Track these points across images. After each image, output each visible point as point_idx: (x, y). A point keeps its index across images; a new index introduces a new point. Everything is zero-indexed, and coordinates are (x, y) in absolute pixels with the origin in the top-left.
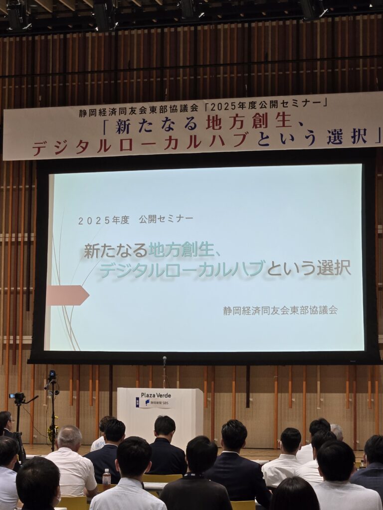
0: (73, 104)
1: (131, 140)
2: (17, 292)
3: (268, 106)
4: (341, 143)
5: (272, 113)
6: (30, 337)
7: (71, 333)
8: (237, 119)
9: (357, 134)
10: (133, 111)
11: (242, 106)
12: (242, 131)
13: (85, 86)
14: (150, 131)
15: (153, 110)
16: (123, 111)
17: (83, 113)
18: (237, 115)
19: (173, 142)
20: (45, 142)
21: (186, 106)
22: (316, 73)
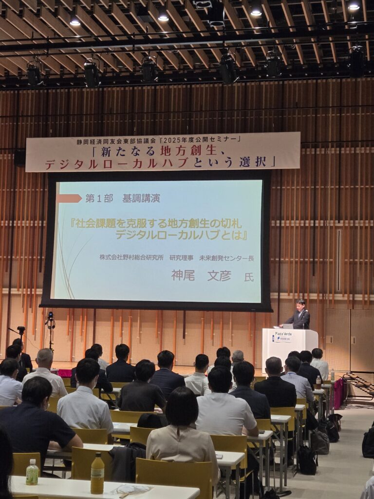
0: (73, 136)
1: (111, 161)
2: (33, 260)
3: (201, 140)
4: (248, 166)
5: (204, 145)
6: (41, 290)
7: (68, 287)
8: (181, 149)
9: (259, 160)
10: (113, 141)
11: (184, 140)
12: (184, 157)
13: (82, 124)
14: (124, 155)
15: (126, 141)
16: (106, 141)
17: (79, 142)
18: (181, 146)
19: (139, 163)
20: (54, 161)
21: (147, 139)
22: (234, 119)
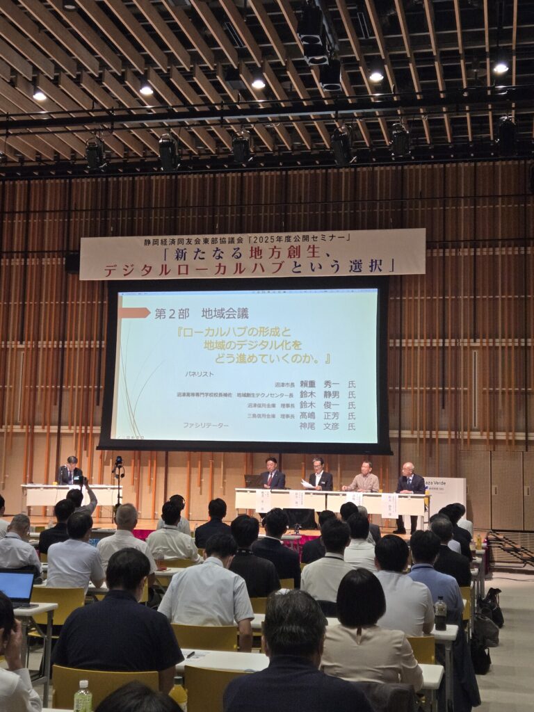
0: (139, 234)
1: (187, 266)
2: (88, 390)
3: (301, 240)
4: (360, 271)
5: (304, 246)
6: (99, 428)
7: (134, 425)
8: (275, 250)
9: (374, 264)
10: (189, 241)
11: (279, 239)
12: (279, 261)
13: (149, 221)
14: (203, 259)
15: (206, 241)
16: (181, 241)
17: (147, 242)
18: (275, 247)
19: (222, 269)
20: (115, 266)
21: (233, 239)
22: (341, 214)
